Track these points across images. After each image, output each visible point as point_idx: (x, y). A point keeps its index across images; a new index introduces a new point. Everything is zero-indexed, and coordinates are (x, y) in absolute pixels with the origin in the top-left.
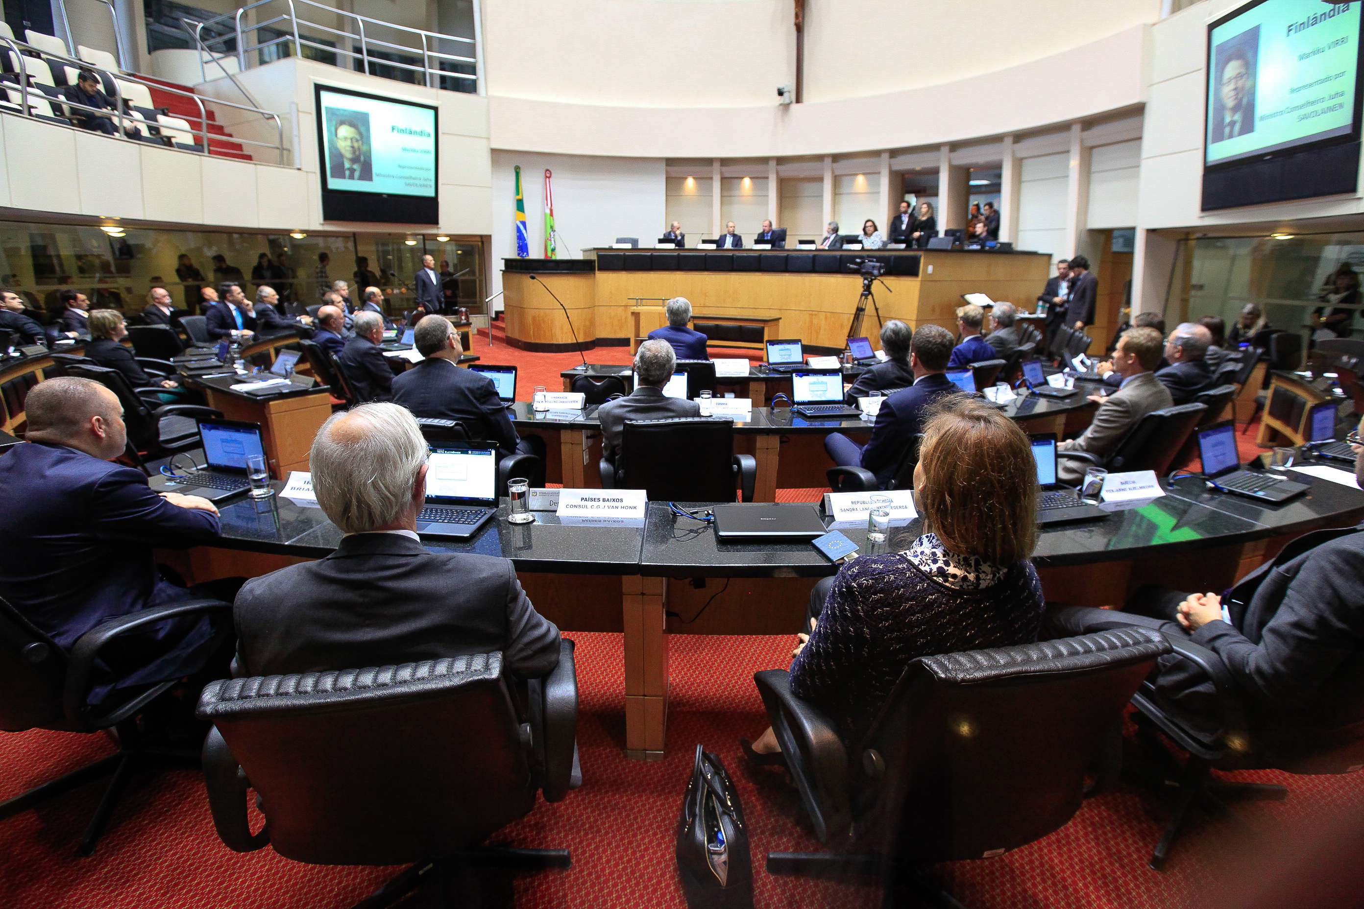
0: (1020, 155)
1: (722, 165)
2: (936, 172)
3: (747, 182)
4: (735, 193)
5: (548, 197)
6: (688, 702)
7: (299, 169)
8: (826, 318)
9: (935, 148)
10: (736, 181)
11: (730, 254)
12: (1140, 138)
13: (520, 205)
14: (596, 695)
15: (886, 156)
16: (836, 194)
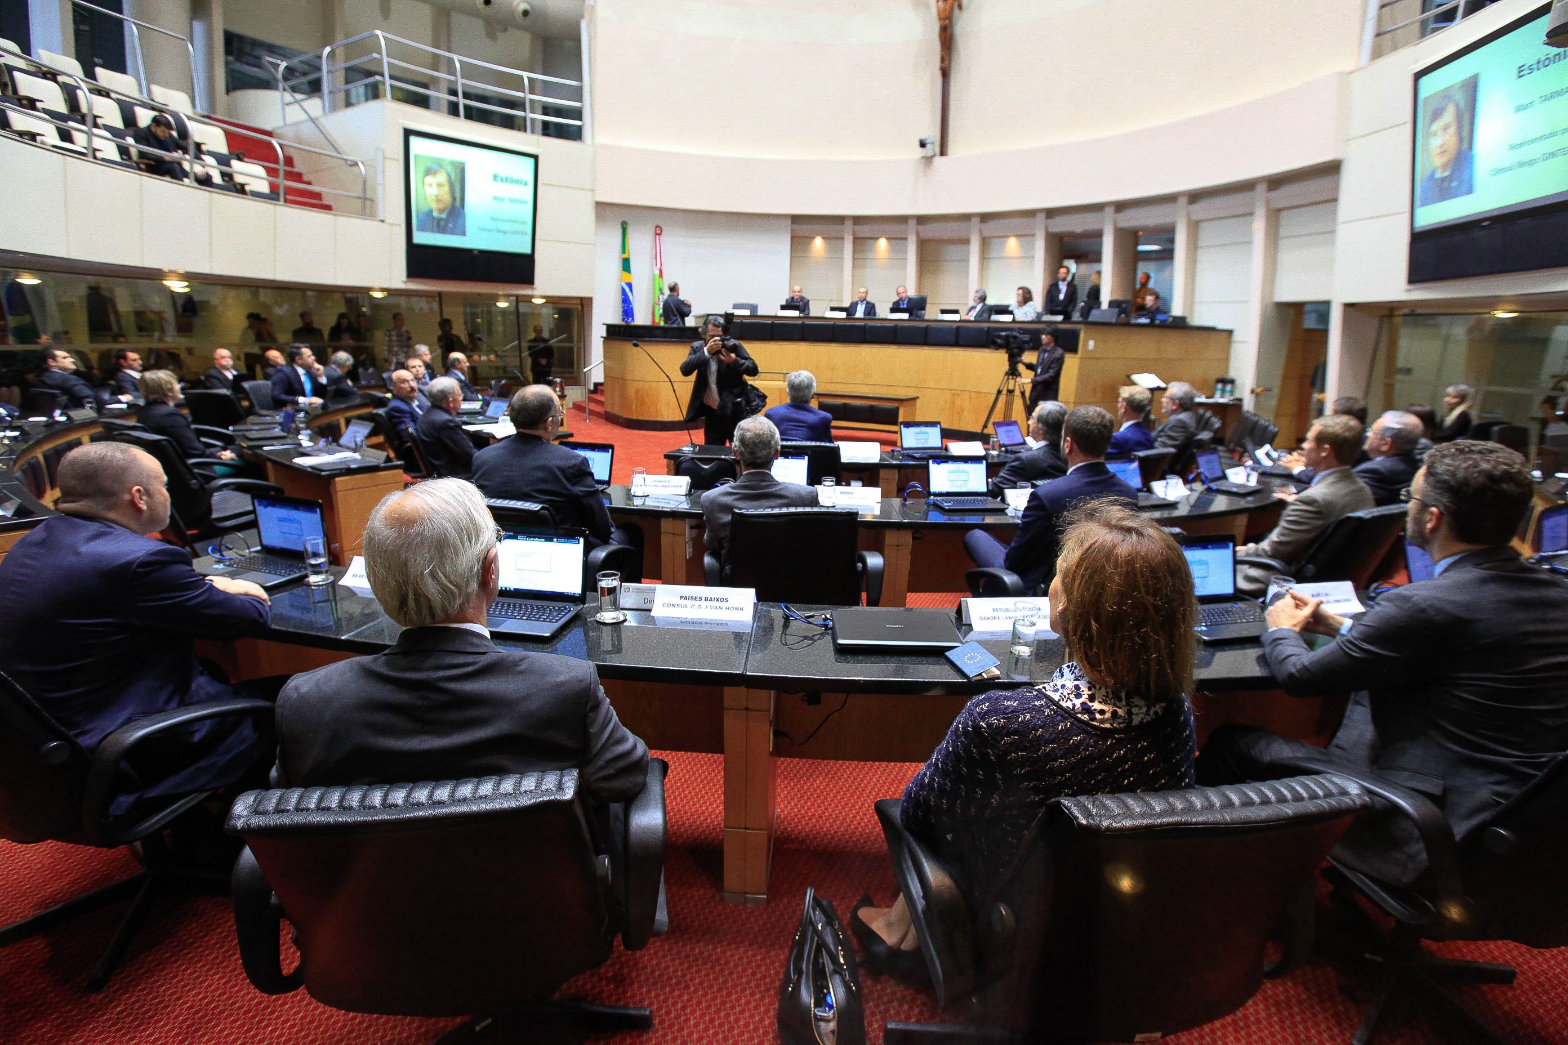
0: (1196, 217)
1: (854, 224)
2: (1098, 235)
3: (883, 243)
4: (870, 255)
5: (657, 256)
6: (797, 838)
7: (383, 221)
8: (970, 398)
9: (1099, 208)
10: (872, 241)
12: (1335, 200)
13: (626, 265)
14: (691, 826)
15: (1041, 217)
16: (984, 259)
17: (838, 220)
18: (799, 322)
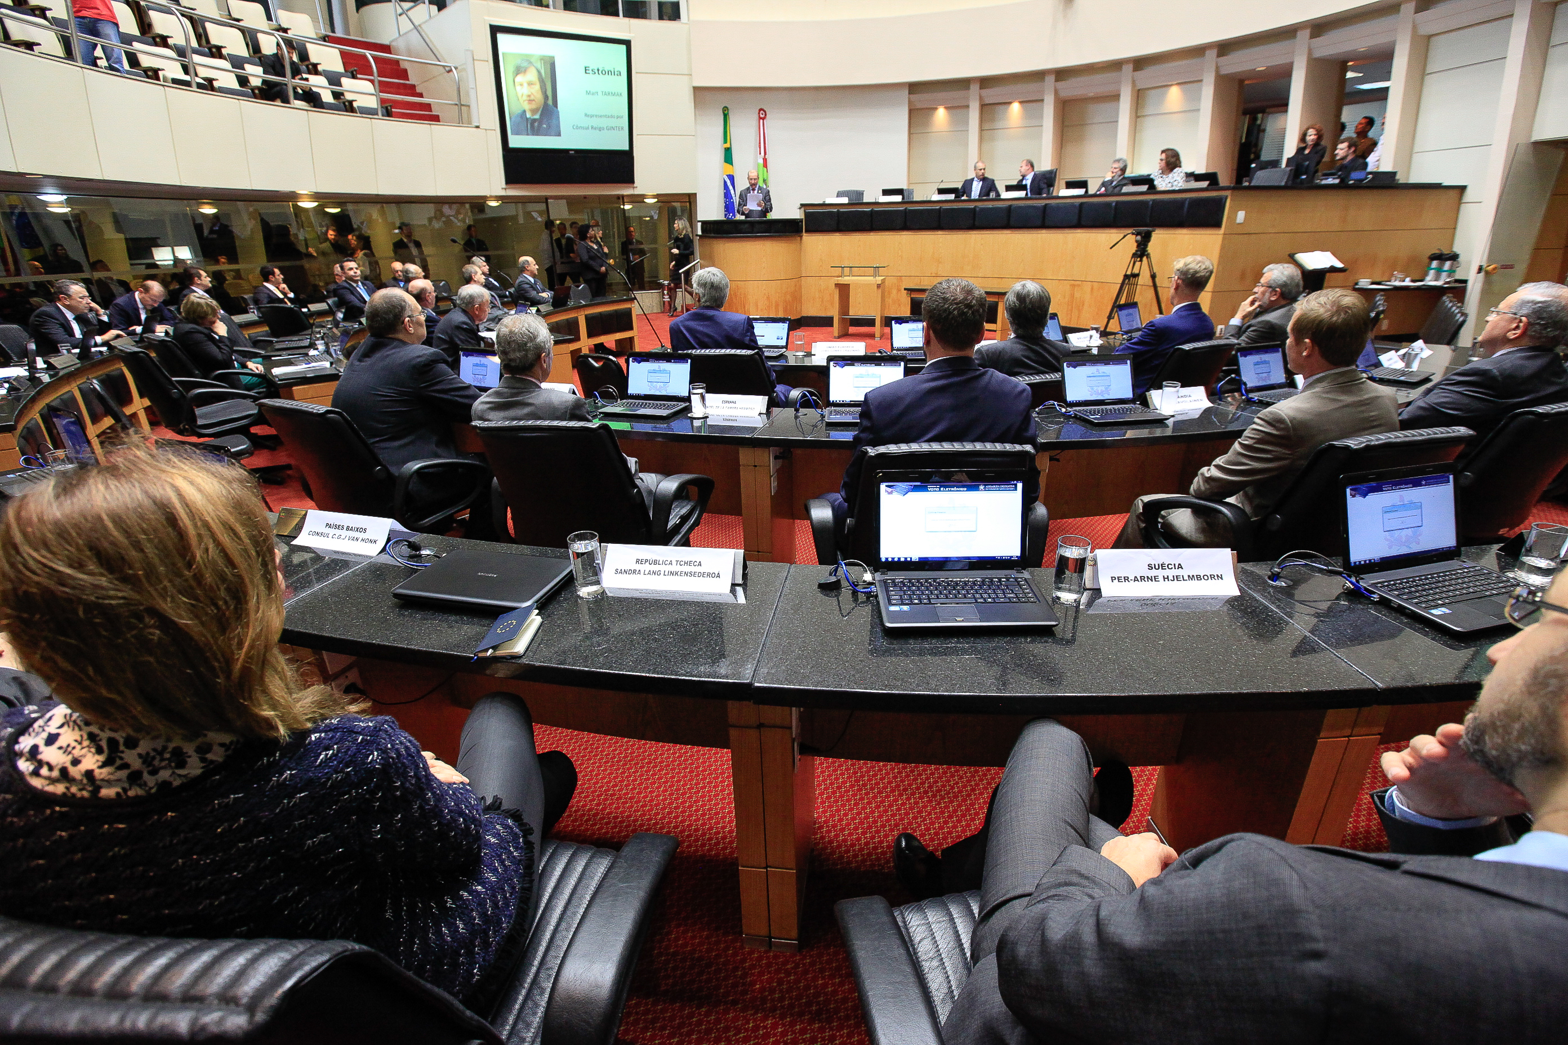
1: (981, 87)
3: (1016, 107)
4: (999, 124)
5: (762, 145)
7: (478, 127)
8: (1092, 289)
9: (1288, 33)
10: (1001, 107)
13: (728, 156)
15: (1211, 54)
16: (1137, 117)
17: (962, 84)
18: (901, 208)
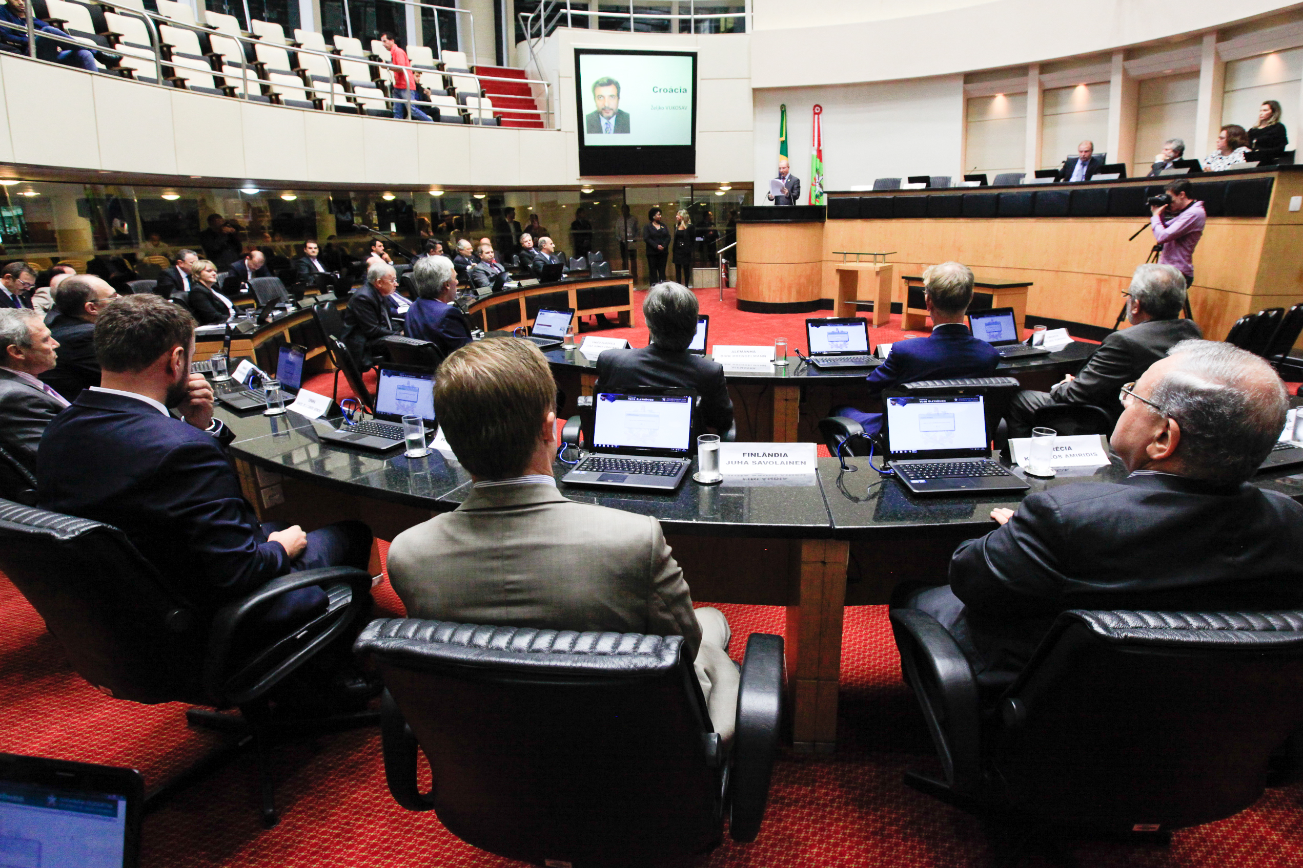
3: (1081, 92)
4: (1060, 109)
5: (815, 136)
7: (559, 130)
10: (1064, 92)
11: (996, 192)
13: (784, 149)
16: (1225, 92)
17: (1021, 70)
18: (922, 196)
